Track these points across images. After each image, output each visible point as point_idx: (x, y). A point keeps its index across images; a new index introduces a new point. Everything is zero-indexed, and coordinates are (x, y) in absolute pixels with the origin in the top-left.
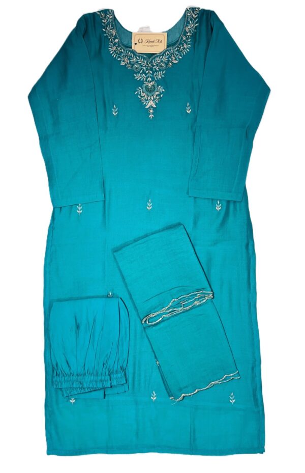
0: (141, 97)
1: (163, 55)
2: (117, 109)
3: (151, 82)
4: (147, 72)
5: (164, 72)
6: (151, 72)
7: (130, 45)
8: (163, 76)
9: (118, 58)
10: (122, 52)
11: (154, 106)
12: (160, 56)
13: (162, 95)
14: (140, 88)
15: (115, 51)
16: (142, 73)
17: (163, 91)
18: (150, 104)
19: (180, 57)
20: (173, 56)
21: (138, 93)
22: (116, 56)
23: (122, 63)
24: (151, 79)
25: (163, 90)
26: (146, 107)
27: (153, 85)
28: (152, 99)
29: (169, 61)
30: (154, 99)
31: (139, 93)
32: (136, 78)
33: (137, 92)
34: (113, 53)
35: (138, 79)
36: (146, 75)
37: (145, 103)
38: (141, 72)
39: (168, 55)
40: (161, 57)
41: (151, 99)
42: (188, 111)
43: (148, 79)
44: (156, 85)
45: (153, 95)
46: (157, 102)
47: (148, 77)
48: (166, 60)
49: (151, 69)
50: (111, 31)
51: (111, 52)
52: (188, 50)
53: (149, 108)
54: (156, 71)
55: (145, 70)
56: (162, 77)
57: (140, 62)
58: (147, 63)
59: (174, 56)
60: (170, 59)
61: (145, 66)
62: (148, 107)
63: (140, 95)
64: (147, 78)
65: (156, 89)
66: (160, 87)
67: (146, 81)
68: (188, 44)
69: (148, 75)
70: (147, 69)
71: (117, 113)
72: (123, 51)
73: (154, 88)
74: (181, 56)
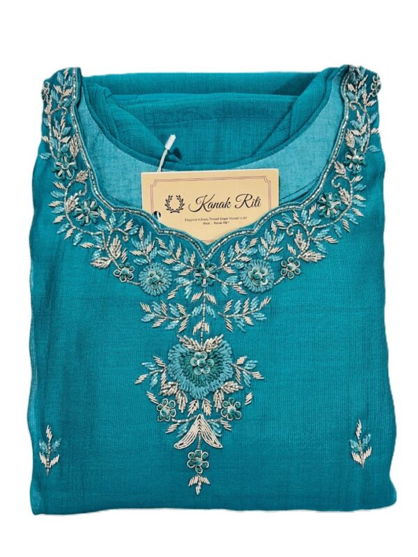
0: (161, 398)
1: (260, 234)
2: (57, 444)
3: (206, 337)
4: (196, 297)
5: (265, 302)
6: (213, 299)
7: (134, 195)
8: (261, 316)
9: (82, 240)
10: (99, 220)
11: (214, 442)
12: (250, 238)
13: (249, 397)
14: (159, 361)
15: (73, 215)
16: (174, 302)
17: (253, 380)
18: (194, 429)
19: (331, 240)
20: (299, 235)
21: (148, 380)
22: (76, 232)
23: (99, 262)
24: (207, 328)
25: (257, 375)
26: (177, 446)
27: (215, 355)
28: (208, 411)
29: (284, 254)
30: (215, 414)
31: (155, 381)
32: (148, 318)
33: (142, 378)
34: (64, 221)
35: (158, 324)
36: (190, 306)
37: (172, 428)
38: (172, 295)
39: (280, 231)
40: (254, 242)
41: (200, 410)
42: (357, 458)
43: (199, 326)
44: (226, 352)
45: (211, 395)
46: (227, 425)
47: (198, 318)
48: (274, 250)
49: (214, 287)
50: (66, 140)
51: (59, 219)
52: (359, 213)
53: (192, 447)
54: (233, 295)
55: (188, 290)
56: (253, 319)
57: (169, 261)
58: (197, 261)
59: (305, 238)
60: (290, 248)
61: (189, 277)
62: (185, 443)
63: (157, 389)
64: (191, 324)
65: (226, 369)
66: (241, 360)
67: (188, 331)
68: (356, 192)
69: (196, 311)
70: (197, 287)
71: (56, 460)
72: (104, 216)
73: (218, 363)
74: (332, 232)
